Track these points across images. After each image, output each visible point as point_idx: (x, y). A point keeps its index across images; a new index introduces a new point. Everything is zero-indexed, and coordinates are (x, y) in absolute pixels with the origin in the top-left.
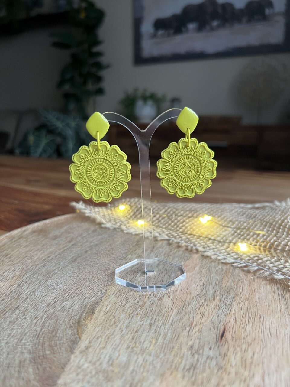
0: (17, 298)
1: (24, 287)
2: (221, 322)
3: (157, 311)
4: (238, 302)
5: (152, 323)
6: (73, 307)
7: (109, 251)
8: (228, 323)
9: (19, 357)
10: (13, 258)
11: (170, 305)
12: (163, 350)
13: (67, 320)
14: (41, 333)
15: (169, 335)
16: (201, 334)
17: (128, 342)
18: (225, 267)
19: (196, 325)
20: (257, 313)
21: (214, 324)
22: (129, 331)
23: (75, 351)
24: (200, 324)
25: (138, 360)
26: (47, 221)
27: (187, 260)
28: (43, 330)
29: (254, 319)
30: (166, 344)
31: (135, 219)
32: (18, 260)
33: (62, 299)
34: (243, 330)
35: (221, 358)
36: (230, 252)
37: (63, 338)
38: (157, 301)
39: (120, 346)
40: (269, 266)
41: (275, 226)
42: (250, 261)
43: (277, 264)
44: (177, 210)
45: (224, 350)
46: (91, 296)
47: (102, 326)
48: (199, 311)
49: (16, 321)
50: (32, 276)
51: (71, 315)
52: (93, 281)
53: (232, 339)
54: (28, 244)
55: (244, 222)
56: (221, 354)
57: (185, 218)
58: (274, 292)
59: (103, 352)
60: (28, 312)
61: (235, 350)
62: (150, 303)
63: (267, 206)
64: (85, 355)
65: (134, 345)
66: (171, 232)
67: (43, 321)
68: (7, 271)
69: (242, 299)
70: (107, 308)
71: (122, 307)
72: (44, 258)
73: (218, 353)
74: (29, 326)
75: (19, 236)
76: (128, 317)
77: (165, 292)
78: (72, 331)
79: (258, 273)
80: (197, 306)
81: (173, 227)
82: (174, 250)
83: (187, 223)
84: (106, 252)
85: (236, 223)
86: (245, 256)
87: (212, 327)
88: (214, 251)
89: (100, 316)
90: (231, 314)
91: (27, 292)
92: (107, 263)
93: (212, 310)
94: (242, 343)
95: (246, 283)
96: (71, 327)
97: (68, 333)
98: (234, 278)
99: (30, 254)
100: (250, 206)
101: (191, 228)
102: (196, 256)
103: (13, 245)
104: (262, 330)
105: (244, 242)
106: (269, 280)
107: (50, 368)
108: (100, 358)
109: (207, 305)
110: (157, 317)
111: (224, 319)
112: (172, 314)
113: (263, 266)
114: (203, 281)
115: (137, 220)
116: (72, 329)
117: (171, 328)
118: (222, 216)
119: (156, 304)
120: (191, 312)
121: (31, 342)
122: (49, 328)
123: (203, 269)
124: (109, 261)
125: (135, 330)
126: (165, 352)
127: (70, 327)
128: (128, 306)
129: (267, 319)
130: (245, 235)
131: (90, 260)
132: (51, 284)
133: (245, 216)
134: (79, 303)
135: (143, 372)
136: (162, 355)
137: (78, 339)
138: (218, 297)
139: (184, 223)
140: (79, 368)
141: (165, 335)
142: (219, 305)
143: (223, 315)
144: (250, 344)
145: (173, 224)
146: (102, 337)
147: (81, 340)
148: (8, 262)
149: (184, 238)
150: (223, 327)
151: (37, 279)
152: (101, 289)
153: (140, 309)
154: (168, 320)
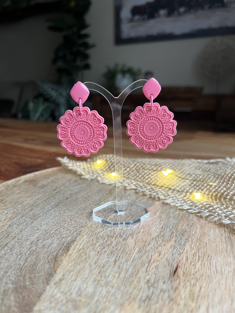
0: (7, 237)
1: (13, 227)
2: (175, 260)
3: (122, 249)
4: (190, 242)
5: (116, 260)
6: (52, 245)
7: (86, 198)
8: (181, 261)
9: (4, 286)
10: (7, 203)
11: (133, 244)
12: (124, 283)
13: (46, 256)
14: (24, 267)
15: (130, 270)
16: (157, 270)
17: (95, 276)
18: (181, 213)
19: (154, 262)
20: (206, 253)
21: (168, 262)
22: (97, 267)
23: (50, 283)
24: (157, 261)
25: (102, 292)
26: (37, 173)
27: (150, 206)
28: (25, 264)
29: (203, 258)
30: (127, 278)
31: (110, 171)
32: (11, 205)
33: (43, 238)
34: (193, 267)
35: (173, 291)
36: (186, 200)
37: (42, 271)
38: (122, 241)
39: (88, 279)
40: (218, 213)
41: (225, 178)
42: (203, 208)
43: (225, 211)
44: (144, 164)
45: (176, 284)
46: (67, 236)
47: (75, 261)
48: (157, 250)
49: (4, 256)
50: (21, 218)
51: (50, 252)
52: (71, 223)
53: (183, 275)
54: (20, 191)
55: (200, 175)
56: (173, 287)
57: (150, 172)
58: (222, 235)
59: (73, 284)
60: (15, 249)
61: (185, 284)
62: (116, 243)
63: (220, 162)
64: (59, 286)
65: (100, 279)
66: (138, 183)
67: (26, 257)
68: (1, 214)
69: (194, 240)
70: (80, 246)
71: (93, 246)
72: (32, 204)
73: (170, 287)
74: (14, 261)
75: (13, 185)
76: (97, 254)
77: (130, 234)
78: (49, 265)
79: (209, 219)
80: (155, 246)
81: (140, 178)
82: (140, 198)
83: (152, 175)
84: (83, 199)
85: (193, 175)
86: (199, 203)
87: (167, 264)
88: (173, 199)
89: (74, 253)
90: (184, 253)
91: (15, 232)
92: (83, 208)
93: (168, 249)
94: (192, 278)
95: (199, 226)
96: (49, 262)
97: (46, 267)
98: (188, 222)
99: (21, 200)
100: (206, 161)
101: (155, 180)
102: (158, 203)
103: (8, 192)
104: (210, 267)
105: (198, 192)
106: (218, 224)
107: (28, 296)
108: (71, 289)
109: (164, 245)
110: (121, 254)
111: (178, 257)
112: (134, 252)
113: (214, 212)
114: (162, 224)
115: (111, 173)
116: (50, 263)
117: (132, 265)
118: (182, 170)
119: (121, 244)
120: (150, 251)
121: (15, 274)
122: (31, 263)
123: (163, 214)
124: (85, 206)
125: (102, 265)
126: (125, 285)
127: (48, 262)
128: (98, 245)
129: (214, 258)
130: (200, 186)
131: (70, 205)
132: (35, 226)
133: (201, 170)
134: (58, 241)
135: (105, 302)
136: (123, 288)
137: (54, 273)
138: (174, 239)
139: (150, 175)
140: (53, 297)
141: (127, 270)
142: (174, 245)
143: (177, 254)
144: (198, 279)
145: (140, 176)
146: (74, 271)
147: (56, 273)
148: (2, 207)
149: (149, 187)
150: (176, 264)
151: (25, 221)
152: (76, 230)
153: (107, 248)
154: (130, 257)
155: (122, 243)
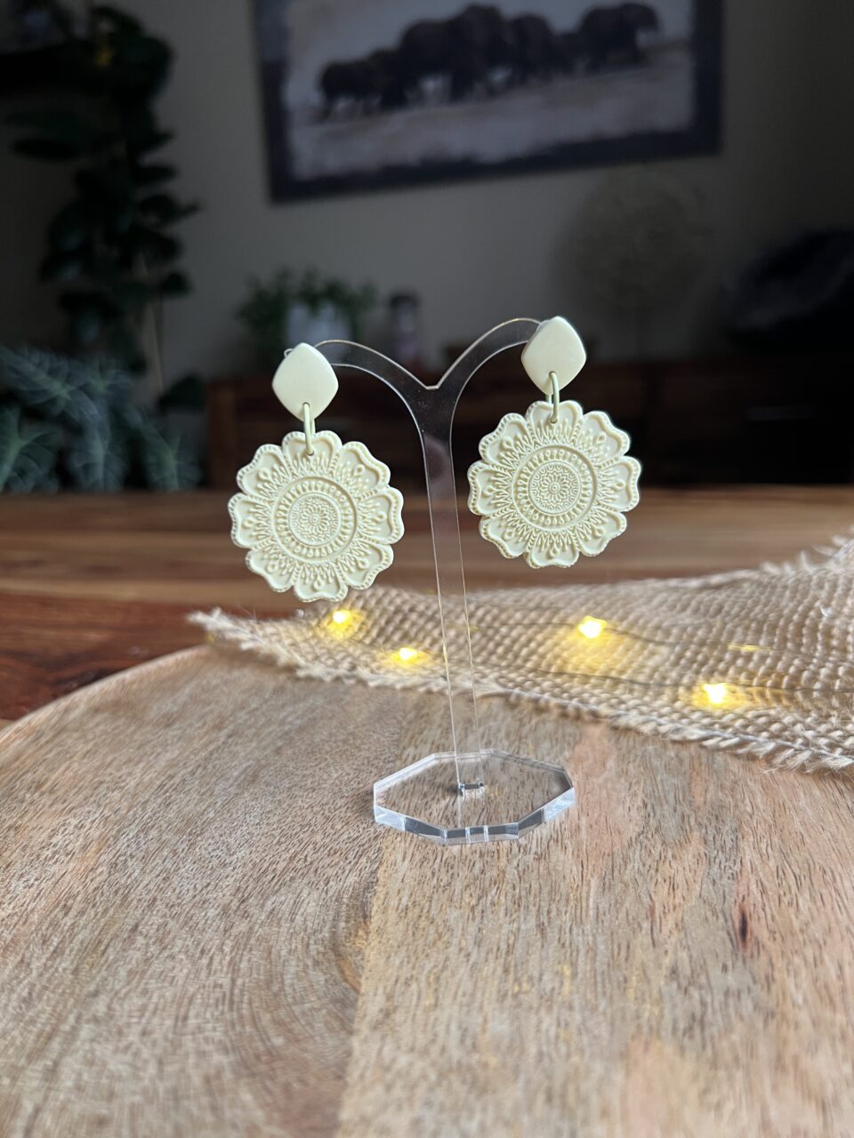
0: (122, 905)
1: (130, 870)
2: (727, 897)
3: (546, 890)
4: (751, 839)
5: (543, 924)
6: (302, 909)
7: (345, 742)
8: (746, 898)
9: (197, 1066)
10: (63, 790)
11: (574, 869)
12: (599, 989)
13: (300, 947)
14: (236, 991)
15: (602, 947)
16: (686, 935)
17: (496, 982)
18: (685, 754)
19: (664, 913)
20: (811, 862)
21: (710, 905)
22: (488, 953)
23: (356, 1026)
24: (674, 908)
25: (544, 1026)
26: (128, 675)
27: (576, 743)
28: (239, 982)
29: (811, 879)
30: (603, 973)
32: (81, 796)
33: (258, 889)
34: (792, 910)
35: (762, 988)
36: (686, 711)
37: (307, 995)
38: (536, 864)
39: (479, 995)
40: (805, 738)
41: (785, 629)
42: (750, 729)
43: (823, 728)
44: (502, 610)
45: (761, 965)
46: (340, 871)
47: (405, 948)
48: (659, 874)
49: (146, 968)
50: (142, 836)
51: (305, 930)
52: (332, 828)
53: (772, 939)
54: (90, 746)
55: (697, 628)
56: (757, 978)
57: (530, 632)
58: (836, 804)
59: (436, 1019)
60: (174, 939)
61: (789, 963)
62: (518, 871)
63: (744, 580)
64: (389, 1033)
65: (516, 989)
66: (504, 672)
67: (228, 958)
68: (61, 831)
69: (760, 831)
70: (400, 899)
71: (443, 891)
72: (158, 783)
73: (748, 979)
74: (192, 976)
75: (55, 725)
76: (471, 915)
77: (549, 837)
78: (325, 974)
79: (778, 760)
80: (648, 863)
81: (503, 657)
82: (529, 722)
83: (540, 645)
84: (338, 747)
85: (675, 631)
86: (730, 716)
87: (709, 914)
88: (642, 713)
89: (389, 924)
90: (745, 874)
91: (145, 882)
92: (351, 776)
93: (693, 867)
94: (802, 944)
95: (756, 788)
96: (316, 963)
97: (314, 980)
98: (718, 778)
99: (111, 774)
100: (694, 583)
101: (557, 657)
102: (595, 731)
103: (47, 753)
104: (841, 904)
105: (712, 680)
106: (814, 774)
107: (302, 1081)
108: (436, 1035)
109: (674, 857)
110: (550, 905)
111: (734, 888)
112: (588, 893)
113: (789, 737)
114: (641, 796)
115: (395, 647)
116: (324, 968)
117: (600, 930)
118: (631, 617)
119: (536, 872)
120: (640, 881)
121: (217, 1019)
122: (255, 976)
123: (629, 762)
124: (357, 769)
125: (503, 947)
126: (608, 994)
127: (314, 965)
128: (458, 885)
129: (843, 875)
130: (711, 662)
131: (299, 772)
132: (209, 853)
133: (689, 611)
134: (315, 894)
135: (568, 1055)
136: (603, 1004)
137: (353, 994)
138: (696, 834)
139: (533, 645)
140: (387, 1069)
141: (592, 951)
142: (706, 854)
143: (725, 878)
144: (822, 942)
145: (500, 650)
146: (417, 979)
147: (363, 995)
148: (51, 805)
149: (546, 684)
150: (737, 908)
151: (164, 844)
152: (362, 848)
153: (495, 891)
154: (584, 909)
155: (539, 869)
